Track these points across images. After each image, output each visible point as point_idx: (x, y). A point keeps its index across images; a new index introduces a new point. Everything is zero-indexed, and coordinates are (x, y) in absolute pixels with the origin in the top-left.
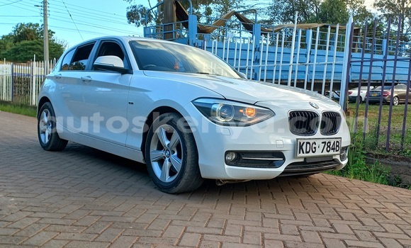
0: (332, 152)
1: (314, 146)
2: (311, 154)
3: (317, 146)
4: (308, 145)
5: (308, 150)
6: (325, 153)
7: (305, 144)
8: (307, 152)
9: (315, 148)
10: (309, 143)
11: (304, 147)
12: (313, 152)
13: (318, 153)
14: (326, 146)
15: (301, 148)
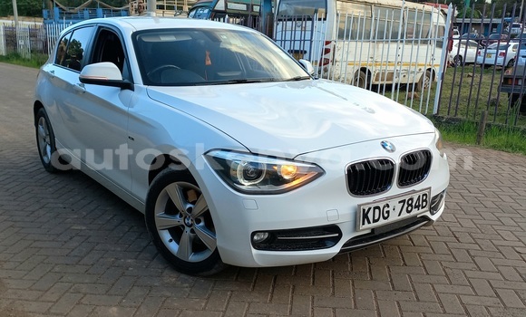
0: (415, 212)
1: (386, 209)
2: (382, 222)
3: (390, 209)
4: (377, 211)
5: (376, 218)
6: (405, 215)
7: (372, 210)
8: (375, 221)
9: (388, 212)
10: (378, 208)
11: (370, 215)
12: (385, 218)
13: (394, 217)
14: (406, 205)
15: (365, 216)
